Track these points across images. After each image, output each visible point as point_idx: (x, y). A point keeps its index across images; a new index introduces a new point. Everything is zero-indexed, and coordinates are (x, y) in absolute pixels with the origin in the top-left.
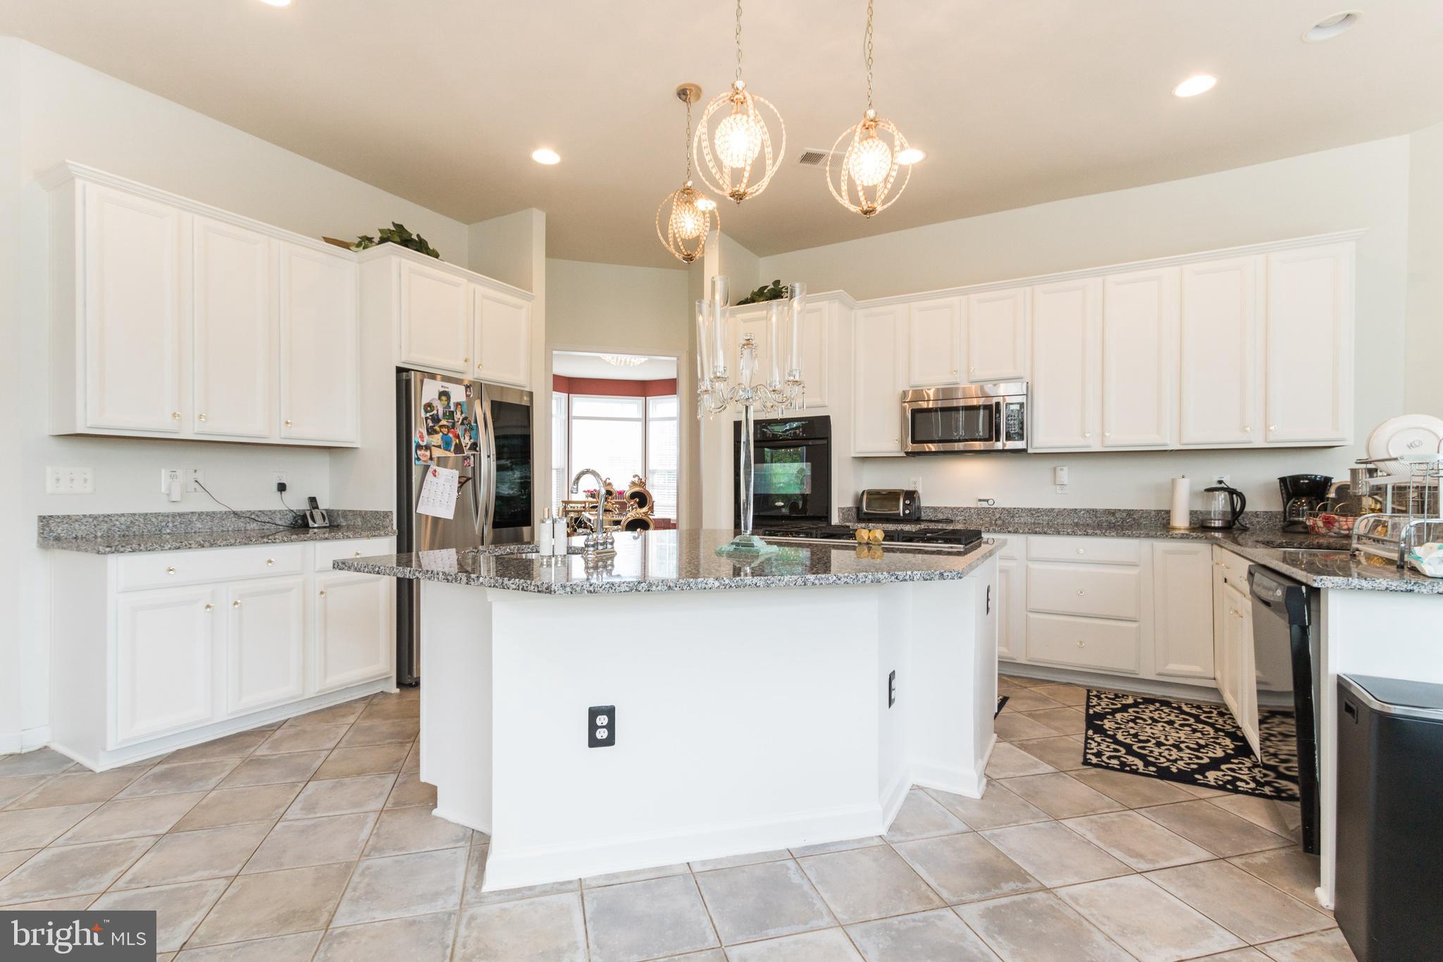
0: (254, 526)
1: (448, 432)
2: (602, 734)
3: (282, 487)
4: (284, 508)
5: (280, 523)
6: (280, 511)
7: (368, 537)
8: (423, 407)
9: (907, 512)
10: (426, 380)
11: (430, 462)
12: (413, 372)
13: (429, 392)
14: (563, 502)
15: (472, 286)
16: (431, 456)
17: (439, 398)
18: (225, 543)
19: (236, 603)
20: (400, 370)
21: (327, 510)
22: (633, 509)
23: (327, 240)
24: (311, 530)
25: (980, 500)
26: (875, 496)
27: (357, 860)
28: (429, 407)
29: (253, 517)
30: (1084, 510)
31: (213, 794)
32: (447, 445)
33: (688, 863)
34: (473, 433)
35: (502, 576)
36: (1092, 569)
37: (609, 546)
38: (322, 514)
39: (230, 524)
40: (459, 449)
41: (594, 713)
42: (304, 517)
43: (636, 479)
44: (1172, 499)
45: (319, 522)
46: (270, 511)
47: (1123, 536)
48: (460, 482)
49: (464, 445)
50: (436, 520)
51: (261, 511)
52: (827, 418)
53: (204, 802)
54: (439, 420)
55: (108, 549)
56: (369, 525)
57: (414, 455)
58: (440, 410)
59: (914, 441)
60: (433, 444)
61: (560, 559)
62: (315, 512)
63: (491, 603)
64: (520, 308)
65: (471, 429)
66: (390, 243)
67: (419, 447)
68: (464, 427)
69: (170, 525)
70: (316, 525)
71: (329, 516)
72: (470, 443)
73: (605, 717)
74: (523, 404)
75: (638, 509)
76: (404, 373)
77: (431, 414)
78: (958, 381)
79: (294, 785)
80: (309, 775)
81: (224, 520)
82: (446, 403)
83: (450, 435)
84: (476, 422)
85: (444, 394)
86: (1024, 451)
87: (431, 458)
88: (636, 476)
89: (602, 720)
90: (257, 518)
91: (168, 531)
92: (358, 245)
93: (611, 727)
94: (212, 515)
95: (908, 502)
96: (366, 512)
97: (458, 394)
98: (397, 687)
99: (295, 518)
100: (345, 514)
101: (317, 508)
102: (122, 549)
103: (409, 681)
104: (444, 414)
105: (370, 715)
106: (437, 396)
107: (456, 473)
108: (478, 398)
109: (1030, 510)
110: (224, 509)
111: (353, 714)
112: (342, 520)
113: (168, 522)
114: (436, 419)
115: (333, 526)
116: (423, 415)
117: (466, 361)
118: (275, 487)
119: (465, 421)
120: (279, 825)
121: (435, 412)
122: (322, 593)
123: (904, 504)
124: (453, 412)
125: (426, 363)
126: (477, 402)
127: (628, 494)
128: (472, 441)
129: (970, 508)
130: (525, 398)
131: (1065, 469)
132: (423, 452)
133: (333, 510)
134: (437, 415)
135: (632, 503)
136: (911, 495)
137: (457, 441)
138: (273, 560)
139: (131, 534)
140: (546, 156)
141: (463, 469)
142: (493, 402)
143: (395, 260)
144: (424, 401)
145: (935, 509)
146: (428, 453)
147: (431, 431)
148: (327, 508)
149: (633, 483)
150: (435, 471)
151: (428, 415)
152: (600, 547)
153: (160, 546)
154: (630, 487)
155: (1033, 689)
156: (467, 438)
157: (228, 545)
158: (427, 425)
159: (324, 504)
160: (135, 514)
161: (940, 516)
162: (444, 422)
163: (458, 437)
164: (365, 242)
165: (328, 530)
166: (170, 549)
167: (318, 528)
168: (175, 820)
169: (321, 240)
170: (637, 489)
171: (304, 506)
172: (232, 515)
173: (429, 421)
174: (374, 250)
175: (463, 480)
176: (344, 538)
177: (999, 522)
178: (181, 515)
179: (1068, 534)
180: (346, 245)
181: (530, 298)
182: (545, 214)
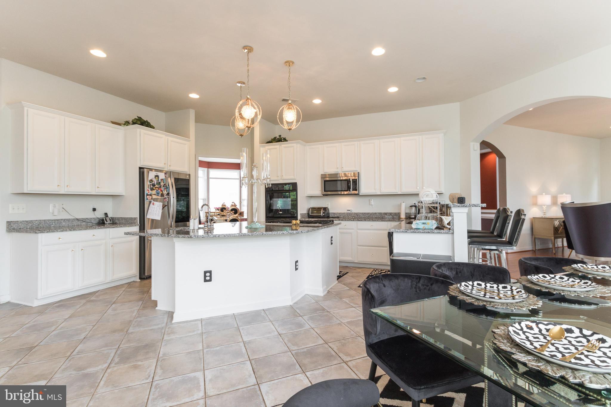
0: (84, 223)
1: (158, 189)
2: (208, 278)
3: (94, 210)
4: (95, 217)
5: (93, 222)
6: (94, 218)
7: (129, 226)
8: (149, 181)
9: (324, 214)
10: (150, 172)
11: (151, 200)
12: (145, 169)
13: (152, 175)
14: (205, 212)
15: (167, 137)
16: (152, 198)
17: (155, 178)
18: (78, 229)
19: (82, 250)
20: (140, 168)
21: (111, 218)
22: (232, 215)
23: (113, 123)
24: (105, 225)
25: (348, 210)
26: (313, 209)
27: (133, 319)
28: (151, 181)
29: (84, 220)
30: (378, 213)
31: (79, 309)
32: (158, 194)
33: (234, 314)
34: (168, 189)
35: (178, 234)
36: (376, 232)
37: (212, 227)
38: (110, 219)
39: (75, 223)
40: (162, 195)
41: (205, 272)
42: (103, 220)
43: (233, 204)
44: (400, 209)
45: (109, 222)
46: (90, 218)
47: (383, 221)
48: (163, 207)
49: (164, 194)
50: (153, 220)
51: (86, 218)
52: (296, 183)
53: (77, 311)
54: (155, 185)
55: (39, 232)
56: (128, 223)
57: (146, 198)
58: (155, 181)
59: (325, 191)
60: (153, 194)
61: (196, 230)
62: (107, 218)
63: (175, 242)
64: (185, 144)
65: (167, 188)
66: (137, 125)
67: (147, 195)
68: (164, 187)
69: (54, 224)
70: (107, 223)
71: (112, 220)
72: (166, 193)
73: (209, 273)
74: (187, 178)
75: (234, 215)
76: (142, 169)
77: (152, 183)
78: (339, 171)
79: (107, 305)
80: (112, 303)
81: (73, 221)
82: (158, 179)
83: (159, 190)
84: (169, 185)
85: (157, 176)
86: (358, 194)
87: (152, 199)
88: (233, 202)
89: (208, 274)
90: (85, 221)
91: (53, 226)
92: (124, 124)
93: (210, 276)
94: (68, 220)
95: (324, 211)
96: (127, 218)
97: (162, 176)
98: (139, 279)
99: (99, 220)
100: (118, 219)
101: (108, 217)
102: (44, 232)
103: (144, 277)
104: (157, 183)
105: (130, 288)
106: (154, 177)
107: (161, 204)
108: (169, 177)
109: (363, 213)
110: (73, 218)
111: (124, 287)
112: (117, 221)
113: (53, 223)
114: (154, 185)
115: (114, 223)
116: (149, 184)
117: (165, 164)
118: (92, 210)
119: (165, 185)
120: (105, 314)
121: (153, 183)
122: (112, 246)
123: (323, 212)
124: (160, 182)
125: (150, 165)
126: (169, 179)
127: (230, 209)
128: (167, 192)
129: (345, 213)
130: (187, 176)
131: (372, 200)
132: (149, 197)
133: (114, 217)
134: (154, 183)
135: (232, 213)
136: (325, 209)
137: (162, 192)
138: (95, 235)
139: (40, 227)
140: (194, 96)
141: (163, 202)
142: (175, 179)
143: (138, 130)
144: (149, 179)
145: (334, 213)
146: (151, 197)
147: (152, 189)
148: (111, 217)
149: (232, 205)
150: (153, 203)
151: (151, 184)
152: (209, 227)
153: (57, 230)
154: (231, 206)
155: (358, 270)
156: (165, 191)
157: (79, 230)
158: (150, 187)
159: (110, 215)
160: (41, 220)
161: (336, 216)
162: (157, 186)
163: (162, 191)
164: (127, 123)
165: (112, 224)
166: (60, 231)
167: (108, 224)
168: (69, 315)
169: (110, 123)
170: (233, 207)
171: (102, 216)
172: (76, 220)
173: (151, 186)
174: (131, 127)
175: (164, 206)
176: (120, 227)
177: (354, 217)
178: (58, 220)
179: (368, 221)
180: (119, 124)
181: (189, 141)
182: (194, 111)
